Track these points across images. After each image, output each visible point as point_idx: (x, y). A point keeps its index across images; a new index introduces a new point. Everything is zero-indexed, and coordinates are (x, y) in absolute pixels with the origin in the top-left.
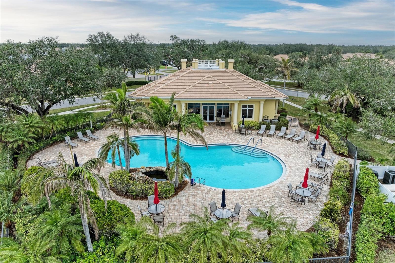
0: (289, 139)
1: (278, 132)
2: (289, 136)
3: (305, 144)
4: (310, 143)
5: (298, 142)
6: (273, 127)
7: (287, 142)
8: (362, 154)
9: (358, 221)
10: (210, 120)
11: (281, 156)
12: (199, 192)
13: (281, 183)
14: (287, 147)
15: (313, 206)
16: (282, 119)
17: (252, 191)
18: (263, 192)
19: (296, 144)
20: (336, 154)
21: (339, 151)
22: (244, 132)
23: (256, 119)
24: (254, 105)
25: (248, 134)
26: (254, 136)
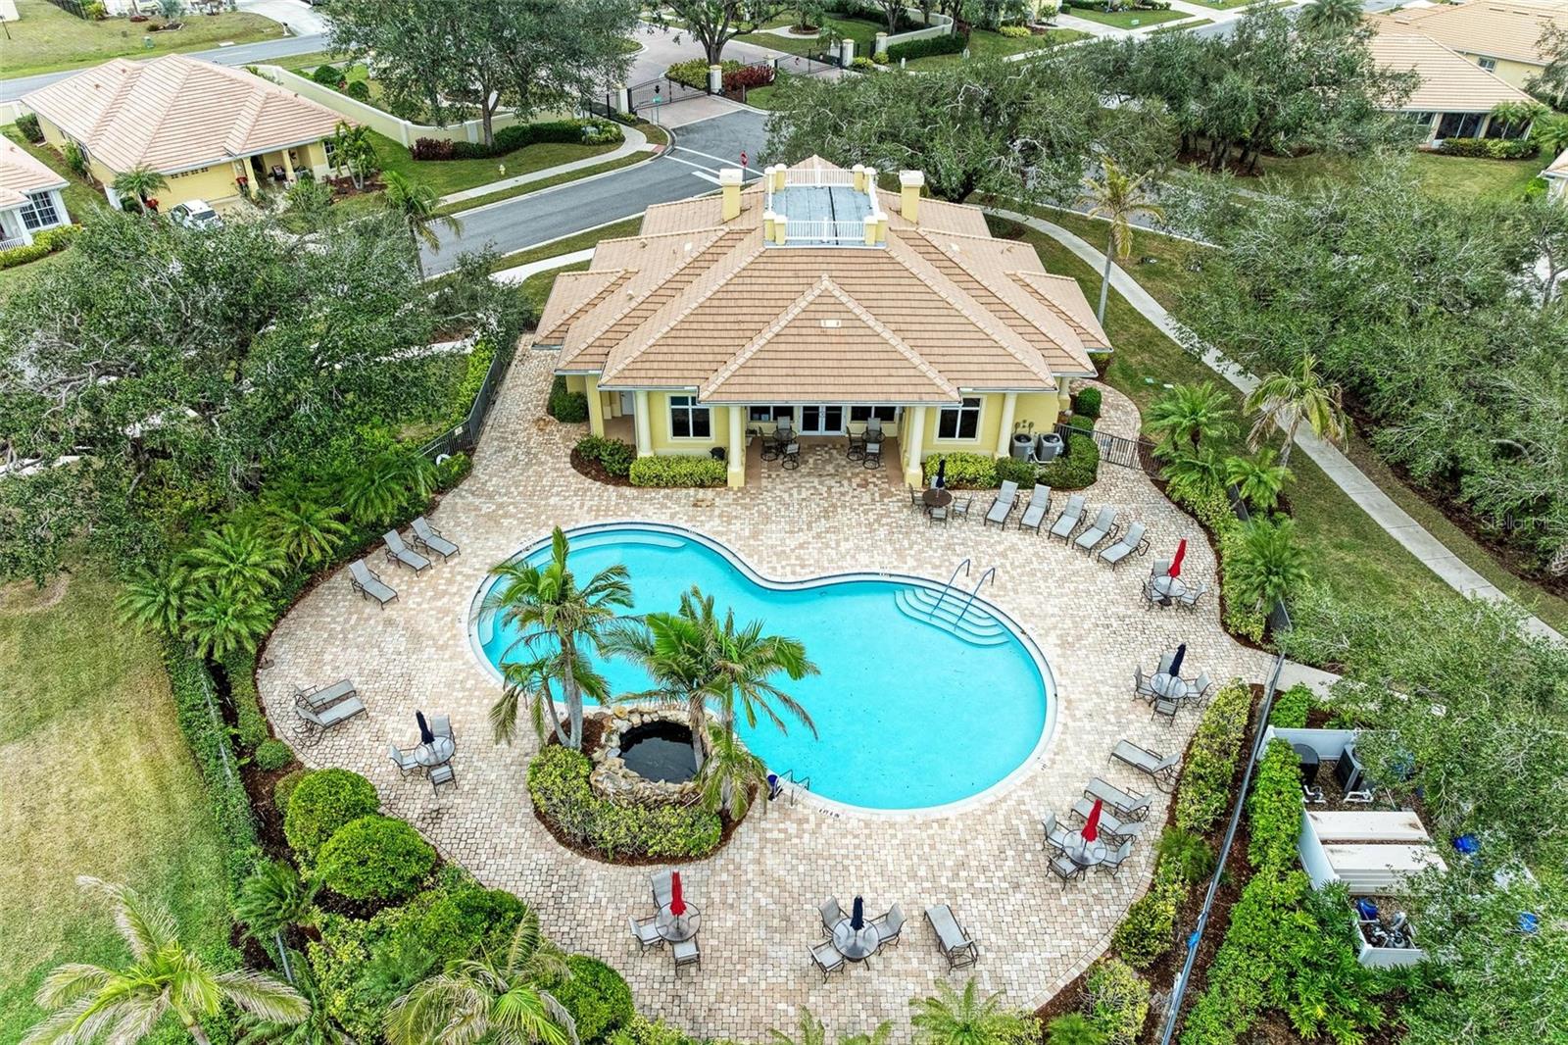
2: (1092, 537)
7: (1079, 564)
9: (1200, 980)
10: (827, 429)
11: (1050, 647)
12: (792, 828)
13: (1031, 782)
14: (1076, 593)
15: (1107, 884)
16: (1077, 440)
17: (942, 823)
18: (975, 824)
19: (1108, 576)
20: (1226, 630)
21: (1237, 628)
22: (942, 507)
23: (986, 445)
24: (984, 398)
25: (952, 514)
26: (970, 535)
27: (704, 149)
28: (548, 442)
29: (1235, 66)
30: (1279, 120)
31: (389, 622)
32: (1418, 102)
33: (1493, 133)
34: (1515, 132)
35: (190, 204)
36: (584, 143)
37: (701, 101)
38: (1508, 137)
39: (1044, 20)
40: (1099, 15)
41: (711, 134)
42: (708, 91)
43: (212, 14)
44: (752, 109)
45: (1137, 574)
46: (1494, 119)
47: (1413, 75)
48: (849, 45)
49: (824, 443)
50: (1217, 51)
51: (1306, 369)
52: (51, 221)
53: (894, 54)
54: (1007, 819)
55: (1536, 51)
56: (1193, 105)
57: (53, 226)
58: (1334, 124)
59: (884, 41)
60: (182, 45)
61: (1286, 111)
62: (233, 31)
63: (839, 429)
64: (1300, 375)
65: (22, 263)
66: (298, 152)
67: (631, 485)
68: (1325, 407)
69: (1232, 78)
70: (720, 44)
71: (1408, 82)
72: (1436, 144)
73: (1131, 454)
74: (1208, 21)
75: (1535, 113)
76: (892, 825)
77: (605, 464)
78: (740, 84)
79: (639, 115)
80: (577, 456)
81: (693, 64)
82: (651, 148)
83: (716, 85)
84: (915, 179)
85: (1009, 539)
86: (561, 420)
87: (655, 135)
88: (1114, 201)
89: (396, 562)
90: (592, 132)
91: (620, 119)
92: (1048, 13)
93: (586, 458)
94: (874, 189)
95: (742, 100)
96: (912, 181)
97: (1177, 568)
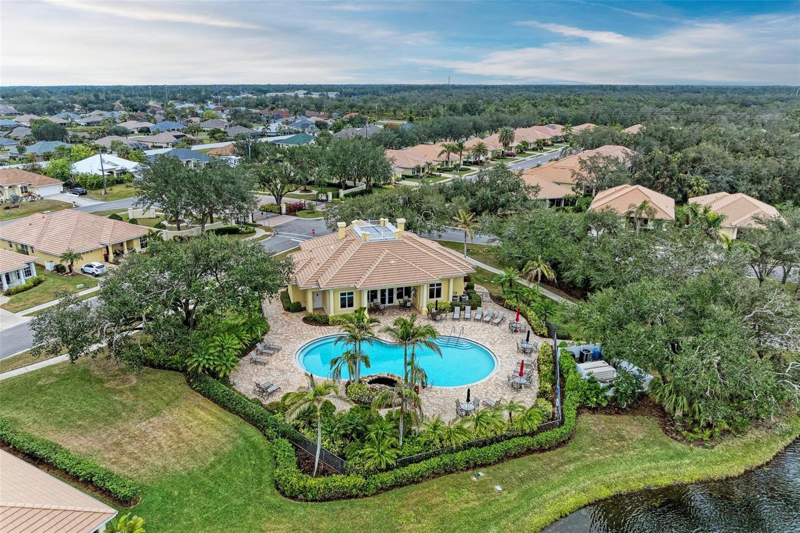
0: (488, 322)
1: (474, 313)
2: (488, 319)
4: (511, 327)
5: (498, 324)
6: (468, 309)
7: (487, 326)
8: (561, 333)
9: (563, 396)
10: (389, 303)
11: (487, 345)
12: (434, 393)
13: (497, 374)
14: (489, 332)
15: (529, 390)
16: (472, 295)
17: (477, 385)
18: (486, 385)
19: (496, 328)
20: (537, 335)
21: (540, 332)
22: (438, 317)
23: (445, 299)
24: (443, 283)
25: (441, 319)
26: (450, 323)
27: (290, 232)
28: (292, 318)
31: (269, 369)
32: (541, 195)
33: (566, 205)
34: (573, 204)
35: (93, 263)
36: (241, 234)
37: (278, 217)
38: (571, 206)
39: (397, 182)
40: (416, 180)
41: (289, 227)
42: (281, 213)
43: (32, 201)
44: (301, 218)
45: (505, 326)
46: (565, 200)
47: (538, 186)
48: (330, 194)
49: (389, 307)
51: (539, 259)
52: (28, 275)
53: (347, 197)
54: (494, 382)
55: (572, 179)
57: (31, 277)
59: (342, 192)
60: (24, 214)
61: (502, 200)
62: (46, 207)
63: (392, 302)
64: (537, 261)
65: (23, 291)
67: (330, 325)
68: (548, 269)
70: (281, 196)
71: (537, 189)
72: (550, 208)
73: (489, 298)
75: (577, 197)
76: (463, 388)
77: (318, 320)
78: (293, 210)
79: (258, 223)
80: (306, 320)
81: (272, 205)
82: (268, 233)
83: (284, 210)
84: (403, 220)
85: (462, 323)
86: (293, 312)
87: (267, 229)
88: (465, 223)
89: (262, 353)
90: (243, 229)
91: (250, 225)
92: (398, 180)
93: (310, 320)
94: (389, 225)
95: (295, 215)
96: (401, 221)
97: (517, 320)
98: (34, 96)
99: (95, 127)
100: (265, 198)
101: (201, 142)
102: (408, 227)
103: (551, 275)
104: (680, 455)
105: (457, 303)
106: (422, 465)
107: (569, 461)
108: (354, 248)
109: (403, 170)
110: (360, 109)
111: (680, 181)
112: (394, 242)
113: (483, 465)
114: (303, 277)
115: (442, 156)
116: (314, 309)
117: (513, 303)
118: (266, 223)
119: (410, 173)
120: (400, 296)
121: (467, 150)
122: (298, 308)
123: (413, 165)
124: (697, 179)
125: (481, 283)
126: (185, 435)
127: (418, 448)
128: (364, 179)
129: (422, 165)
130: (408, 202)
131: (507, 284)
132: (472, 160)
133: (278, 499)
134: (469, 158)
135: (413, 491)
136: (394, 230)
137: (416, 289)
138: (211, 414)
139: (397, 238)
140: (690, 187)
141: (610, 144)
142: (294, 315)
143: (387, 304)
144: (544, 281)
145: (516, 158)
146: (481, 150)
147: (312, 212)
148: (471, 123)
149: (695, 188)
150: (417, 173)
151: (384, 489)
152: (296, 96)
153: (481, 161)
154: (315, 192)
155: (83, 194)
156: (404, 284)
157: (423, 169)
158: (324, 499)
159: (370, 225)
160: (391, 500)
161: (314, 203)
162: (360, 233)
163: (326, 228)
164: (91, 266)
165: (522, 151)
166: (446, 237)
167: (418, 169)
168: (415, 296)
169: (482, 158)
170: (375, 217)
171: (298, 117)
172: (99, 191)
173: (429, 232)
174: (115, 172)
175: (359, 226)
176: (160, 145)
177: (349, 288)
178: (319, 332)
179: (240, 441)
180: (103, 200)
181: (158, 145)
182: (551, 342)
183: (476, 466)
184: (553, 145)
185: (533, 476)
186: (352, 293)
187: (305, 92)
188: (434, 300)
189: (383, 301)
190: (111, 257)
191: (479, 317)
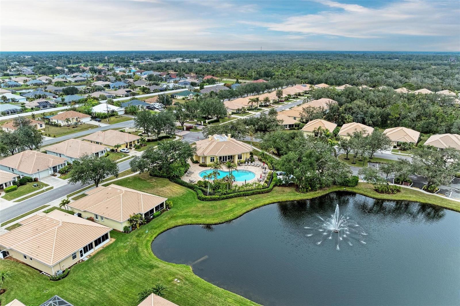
0: (256, 166)
1: (252, 163)
2: (255, 165)
3: (260, 167)
4: (262, 167)
5: (258, 167)
6: (250, 162)
7: (255, 167)
8: (276, 169)
11: (254, 172)
14: (255, 169)
15: (263, 181)
16: (252, 159)
21: (270, 168)
22: (240, 165)
23: (243, 159)
24: (242, 154)
25: (241, 166)
26: (244, 166)
27: (189, 138)
29: (261, 121)
30: (267, 127)
31: (192, 177)
32: (284, 123)
33: (295, 127)
36: (171, 138)
37: (183, 131)
38: (297, 127)
40: (238, 115)
41: (188, 136)
43: (81, 124)
44: (192, 132)
46: (295, 125)
48: (202, 122)
50: (258, 119)
53: (209, 123)
54: (254, 180)
56: (256, 126)
58: (274, 127)
59: (207, 121)
61: (268, 126)
62: (87, 127)
63: (227, 161)
64: (272, 147)
66: (134, 141)
67: (207, 167)
68: (275, 150)
69: (260, 122)
70: (183, 123)
71: (283, 121)
72: (289, 129)
73: (257, 160)
74: (255, 114)
75: (300, 124)
77: (204, 165)
78: (188, 129)
79: (176, 134)
80: (200, 165)
81: (180, 126)
82: (181, 138)
83: (185, 129)
84: (230, 135)
85: (248, 166)
86: (195, 163)
87: (180, 136)
88: (251, 135)
89: (189, 174)
90: (171, 136)
91: (173, 135)
92: (230, 115)
93: (201, 165)
94: (225, 136)
95: (190, 131)
96: (229, 135)
97: (264, 165)
98: (34, 61)
99: (80, 83)
100: (178, 124)
101: (138, 94)
102: (232, 136)
103: (276, 152)
104: (297, 195)
105: (247, 161)
106: (233, 194)
107: (269, 195)
108: (214, 143)
109: (232, 110)
110: (212, 73)
111: (342, 117)
112: (227, 142)
113: (247, 195)
114: (199, 153)
115: (250, 103)
116: (202, 163)
117: (264, 161)
118: (179, 134)
119: (235, 112)
120: (229, 159)
121: (260, 101)
122: (197, 162)
123: (237, 108)
124: (349, 116)
125: (256, 155)
126: (173, 191)
127: (232, 191)
128: (216, 115)
129: (240, 108)
130: (232, 127)
131: (262, 155)
132: (263, 104)
133: (199, 201)
134: (261, 104)
135: (231, 200)
136: (227, 138)
137: (234, 156)
138: (178, 187)
139: (228, 140)
140: (346, 119)
141: (325, 98)
142: (196, 164)
143: (225, 161)
144: (273, 153)
145: (284, 103)
146: (267, 100)
147: (196, 129)
148: (265, 86)
149: (348, 120)
150: (238, 112)
151: (223, 199)
152: (177, 62)
153: (267, 105)
154: (196, 121)
155: (99, 121)
156: (230, 155)
157: (241, 110)
158: (210, 201)
159: (219, 136)
160: (225, 201)
161: (196, 125)
162: (216, 139)
163: (203, 136)
164: (124, 150)
165: (287, 99)
166: (246, 140)
167: (239, 110)
168: (234, 158)
169: (268, 104)
170: (221, 133)
171: (181, 78)
172: (105, 120)
173: (240, 138)
174: (110, 111)
175: (216, 136)
176: (119, 95)
177: (214, 156)
178: (204, 169)
179: (188, 192)
180: (109, 124)
181: (118, 95)
182: (272, 171)
183: (246, 196)
184: (304, 95)
185: (260, 198)
186: (214, 157)
187: (181, 59)
188: (239, 160)
189: (224, 160)
190: (128, 146)
191: (253, 165)
